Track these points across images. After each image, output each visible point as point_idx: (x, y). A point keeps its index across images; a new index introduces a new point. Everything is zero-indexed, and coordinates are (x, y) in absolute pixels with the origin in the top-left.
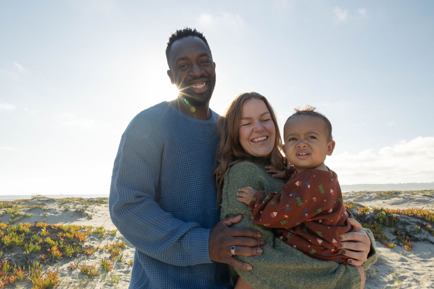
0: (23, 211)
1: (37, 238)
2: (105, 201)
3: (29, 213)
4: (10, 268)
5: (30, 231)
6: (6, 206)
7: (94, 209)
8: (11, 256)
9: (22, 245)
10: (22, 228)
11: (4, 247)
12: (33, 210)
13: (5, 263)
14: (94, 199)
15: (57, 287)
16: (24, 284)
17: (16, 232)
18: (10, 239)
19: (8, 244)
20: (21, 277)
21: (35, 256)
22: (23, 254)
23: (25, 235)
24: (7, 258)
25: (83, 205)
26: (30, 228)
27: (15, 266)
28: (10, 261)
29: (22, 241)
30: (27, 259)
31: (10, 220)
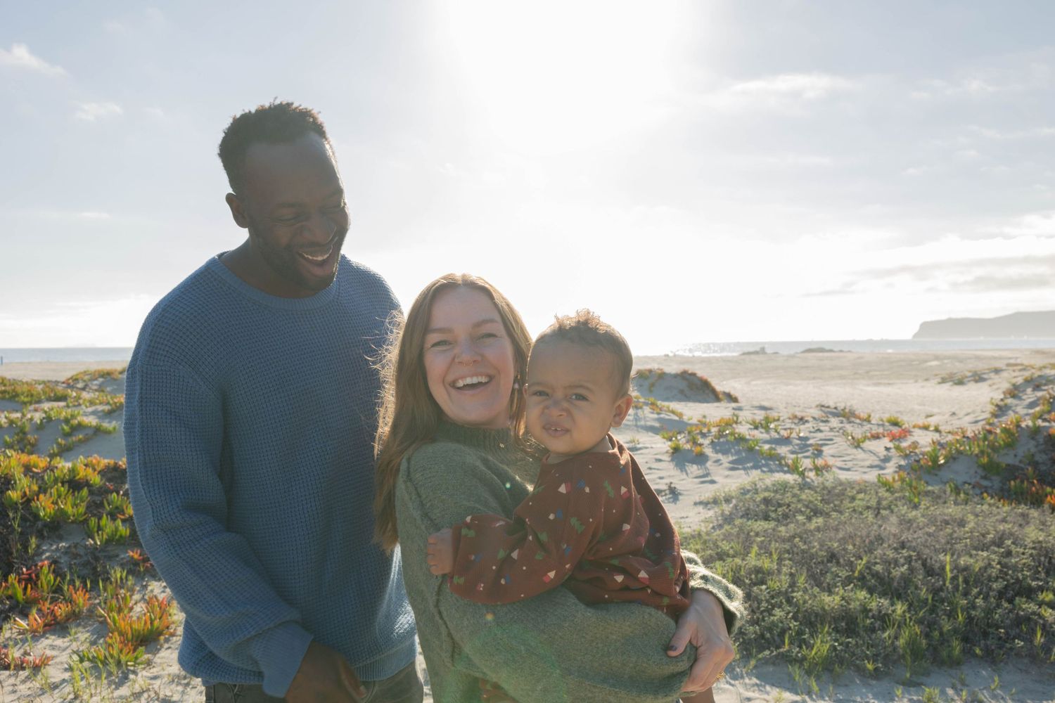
0: (93, 413)
1: (119, 503)
3: (107, 421)
4: (55, 580)
5: (103, 482)
6: (52, 395)
8: (57, 549)
9: (85, 519)
10: (82, 473)
11: (40, 524)
12: (116, 414)
13: (44, 568)
15: (171, 638)
16: (90, 625)
17: (66, 486)
18: (53, 503)
19: (49, 517)
20: (83, 606)
21: (117, 552)
22: (87, 545)
23: (91, 493)
24: (47, 554)
26: (102, 473)
27: (68, 578)
28: (55, 564)
29: (82, 509)
30: (97, 559)
31: (60, 440)
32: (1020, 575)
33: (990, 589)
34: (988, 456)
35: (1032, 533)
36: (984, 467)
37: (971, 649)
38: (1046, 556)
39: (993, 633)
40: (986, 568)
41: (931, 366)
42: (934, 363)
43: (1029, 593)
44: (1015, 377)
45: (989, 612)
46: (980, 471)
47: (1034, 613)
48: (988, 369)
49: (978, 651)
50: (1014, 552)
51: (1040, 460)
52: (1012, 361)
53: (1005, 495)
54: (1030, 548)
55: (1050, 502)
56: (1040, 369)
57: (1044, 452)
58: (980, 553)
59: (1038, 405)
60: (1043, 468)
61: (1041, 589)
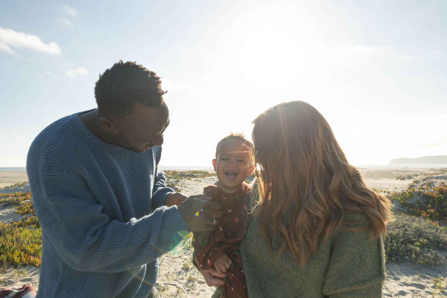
2: (196, 175)
7: (184, 183)
14: (186, 172)
25: (175, 179)
32: (409, 237)
33: (399, 241)
34: (403, 200)
35: (415, 224)
36: (402, 204)
37: (391, 258)
38: (419, 232)
39: (399, 254)
40: (398, 234)
41: (394, 174)
42: (395, 173)
43: (412, 243)
44: (422, 177)
45: (398, 247)
46: (401, 205)
47: (413, 248)
48: (413, 175)
49: (393, 259)
50: (408, 230)
51: (421, 202)
52: (423, 172)
53: (409, 213)
54: (413, 229)
55: (423, 215)
56: (432, 175)
57: (422, 200)
58: (396, 229)
59: (424, 185)
60: (422, 205)
61: (416, 241)
